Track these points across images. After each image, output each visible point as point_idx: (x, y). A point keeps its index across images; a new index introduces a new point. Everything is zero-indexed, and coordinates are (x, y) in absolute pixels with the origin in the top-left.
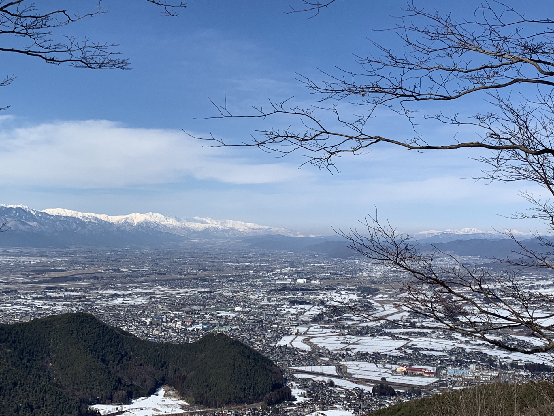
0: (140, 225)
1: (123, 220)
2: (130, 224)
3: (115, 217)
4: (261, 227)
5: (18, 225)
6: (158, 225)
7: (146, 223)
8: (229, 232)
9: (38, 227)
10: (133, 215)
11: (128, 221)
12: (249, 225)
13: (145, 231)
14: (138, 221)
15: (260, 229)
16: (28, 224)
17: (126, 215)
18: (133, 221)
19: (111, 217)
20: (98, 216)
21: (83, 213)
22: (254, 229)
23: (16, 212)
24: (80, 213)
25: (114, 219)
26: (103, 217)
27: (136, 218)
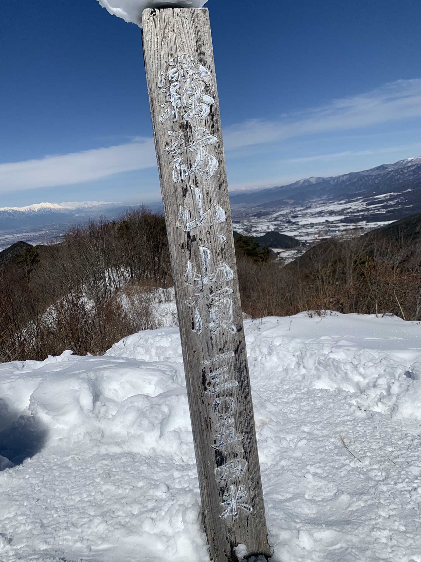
0: (39, 210)
1: (29, 209)
2: (33, 211)
4: (108, 203)
6: (50, 209)
10: (34, 205)
11: (31, 209)
12: (101, 203)
17: (29, 206)
18: (35, 209)
20: (12, 208)
22: (104, 205)
25: (22, 209)
26: (15, 208)
27: (36, 207)
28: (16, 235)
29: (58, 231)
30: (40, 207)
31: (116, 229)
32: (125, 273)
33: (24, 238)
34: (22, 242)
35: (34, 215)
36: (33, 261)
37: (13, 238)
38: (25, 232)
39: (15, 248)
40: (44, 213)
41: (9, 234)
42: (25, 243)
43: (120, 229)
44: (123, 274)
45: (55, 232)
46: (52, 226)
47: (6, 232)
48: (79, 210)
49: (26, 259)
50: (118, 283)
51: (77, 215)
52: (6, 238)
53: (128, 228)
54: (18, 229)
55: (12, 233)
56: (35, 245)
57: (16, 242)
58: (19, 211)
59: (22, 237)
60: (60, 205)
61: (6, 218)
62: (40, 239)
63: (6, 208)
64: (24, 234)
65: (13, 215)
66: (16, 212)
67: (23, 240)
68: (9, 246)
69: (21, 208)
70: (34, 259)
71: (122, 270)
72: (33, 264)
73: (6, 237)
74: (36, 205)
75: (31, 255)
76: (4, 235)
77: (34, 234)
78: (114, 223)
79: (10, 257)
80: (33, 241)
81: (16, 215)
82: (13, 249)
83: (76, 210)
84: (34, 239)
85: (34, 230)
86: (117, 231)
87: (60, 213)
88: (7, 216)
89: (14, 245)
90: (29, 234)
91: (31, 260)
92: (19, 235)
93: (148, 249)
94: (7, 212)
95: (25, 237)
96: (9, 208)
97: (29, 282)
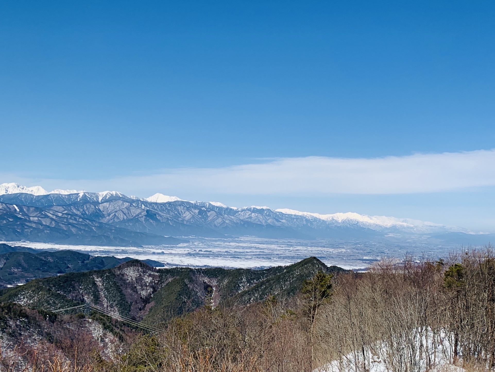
0: (343, 222)
1: (331, 218)
2: (336, 222)
3: (324, 215)
4: (436, 225)
5: (275, 221)
6: (358, 222)
7: (348, 220)
8: (414, 229)
9: (286, 223)
10: (338, 214)
11: (335, 218)
12: (426, 223)
13: (352, 227)
14: (342, 219)
15: (436, 226)
16: (280, 222)
17: (333, 214)
18: (338, 219)
19: (321, 215)
20: (312, 214)
21: (303, 212)
22: (431, 227)
23: (267, 212)
24: (301, 212)
25: (323, 217)
26: (316, 215)
27: (340, 217)
28: (310, 249)
29: (362, 251)
30: (345, 218)
31: (443, 272)
32: (446, 343)
33: (318, 254)
34: (315, 258)
35: (336, 226)
36: (324, 295)
37: (306, 252)
38: (321, 247)
39: (305, 264)
40: (348, 226)
41: (302, 245)
42: (318, 260)
43: (448, 275)
44: (442, 342)
45: (358, 253)
46: (356, 244)
47: (300, 243)
48: (394, 229)
49: (315, 290)
50: (433, 356)
51: (391, 235)
52: (297, 250)
53: (460, 275)
54: (314, 241)
55: (306, 245)
56: (331, 265)
57: (308, 257)
58: (320, 219)
59: (317, 252)
60: (371, 219)
61: (303, 225)
62: (337, 259)
63: (305, 213)
64: (320, 249)
65: (311, 223)
66: (315, 219)
67: (316, 256)
68: (299, 261)
69: (323, 215)
70: (325, 291)
71: (443, 335)
72: (322, 298)
73: (298, 248)
74: (342, 214)
75: (322, 286)
76: (296, 245)
77: (331, 250)
78: (441, 263)
79: (298, 275)
80: (329, 260)
81: (315, 223)
82: (303, 266)
83: (389, 228)
84: (330, 257)
85: (332, 246)
86: (443, 275)
87: (369, 229)
88: (305, 223)
89: (305, 260)
90: (326, 249)
91: (321, 291)
92: (314, 249)
93: (487, 312)
94: (305, 218)
95: (320, 252)
96: (309, 213)
97: (313, 321)
